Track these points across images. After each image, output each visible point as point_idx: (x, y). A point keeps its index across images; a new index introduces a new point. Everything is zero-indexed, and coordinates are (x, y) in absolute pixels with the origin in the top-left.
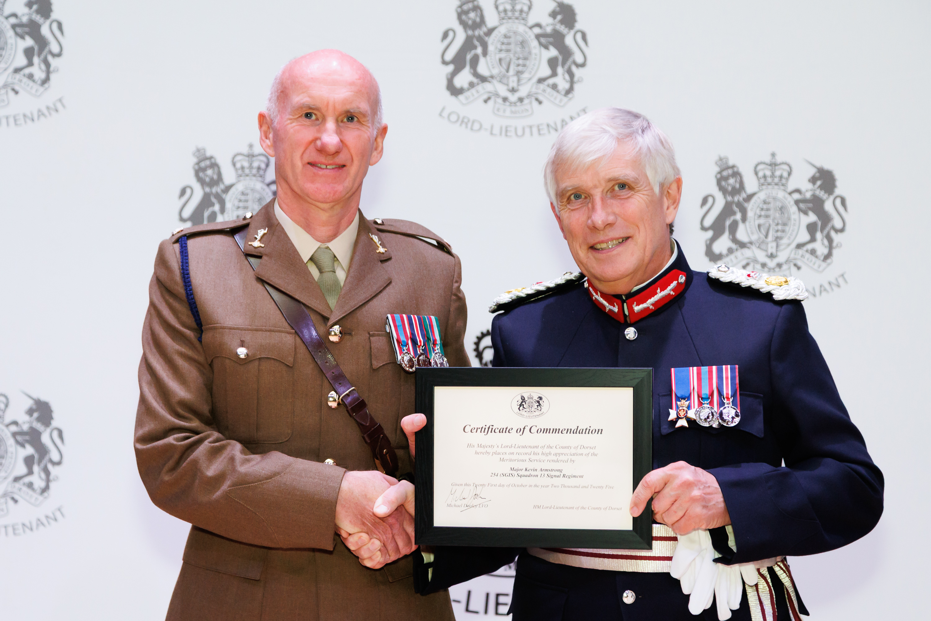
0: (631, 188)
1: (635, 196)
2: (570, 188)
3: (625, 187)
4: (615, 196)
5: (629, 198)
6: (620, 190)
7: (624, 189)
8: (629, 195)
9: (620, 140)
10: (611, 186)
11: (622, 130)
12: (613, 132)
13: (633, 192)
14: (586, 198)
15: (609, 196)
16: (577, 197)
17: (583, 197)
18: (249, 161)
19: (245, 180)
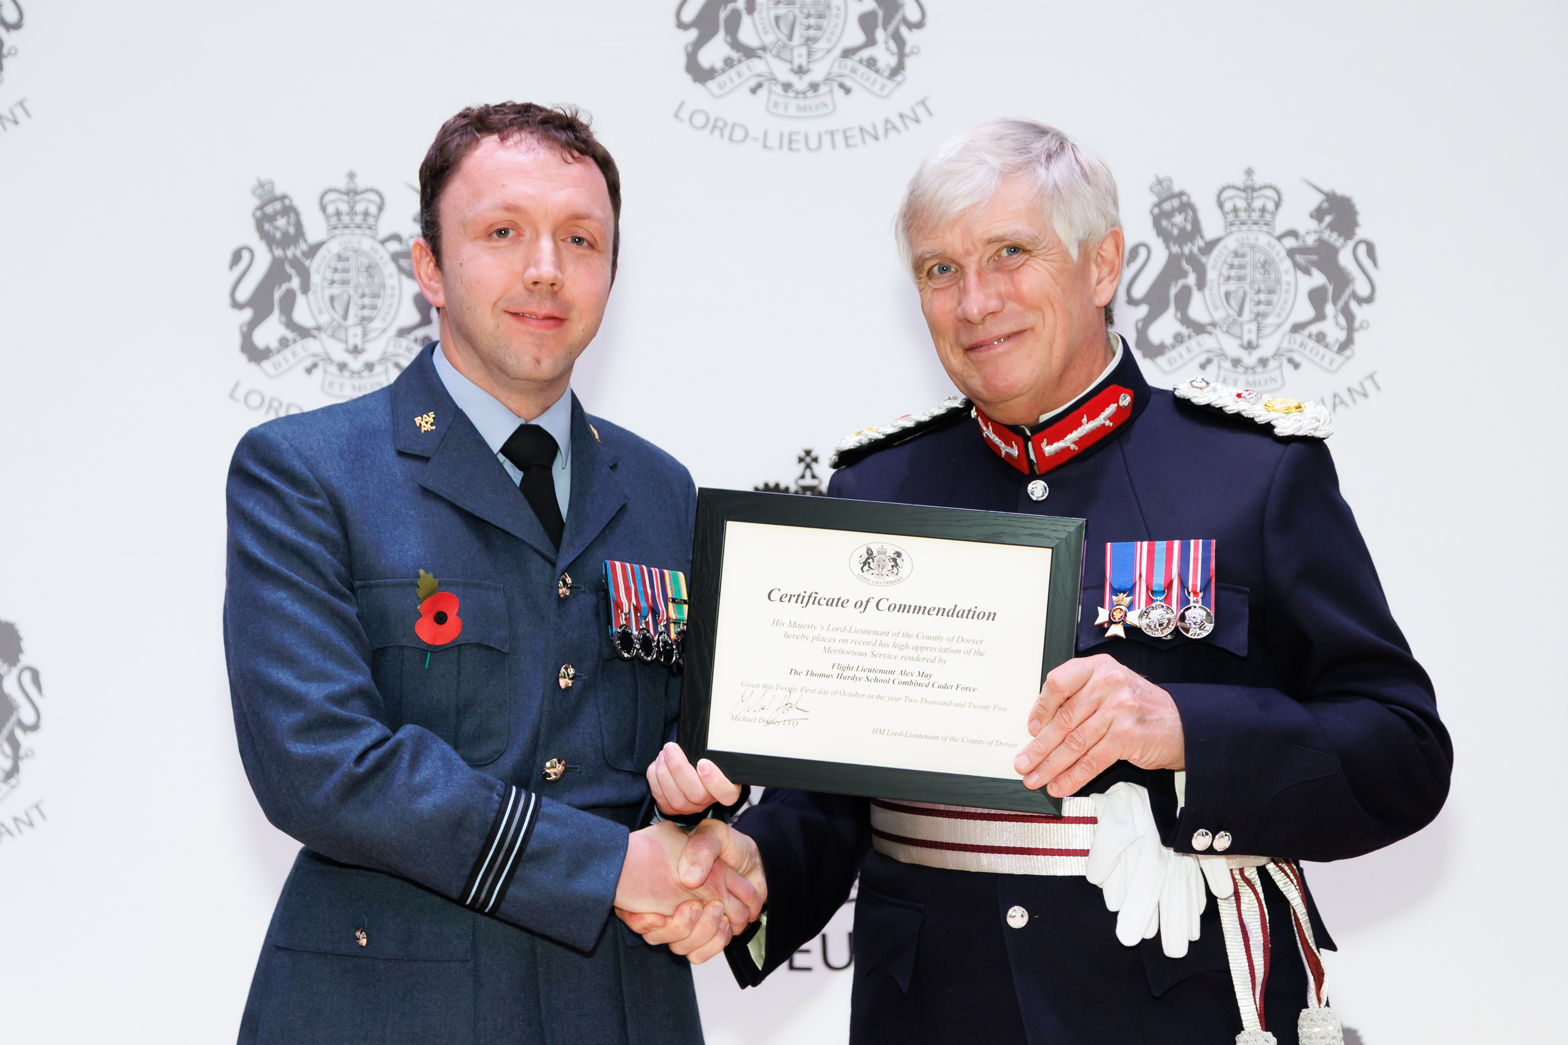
1: (1031, 263)
2: (929, 256)
9: (1007, 174)
11: (1010, 158)
12: (994, 161)
14: (957, 271)
15: (992, 267)
16: (944, 269)
17: (953, 269)
18: (349, 202)
19: (342, 234)
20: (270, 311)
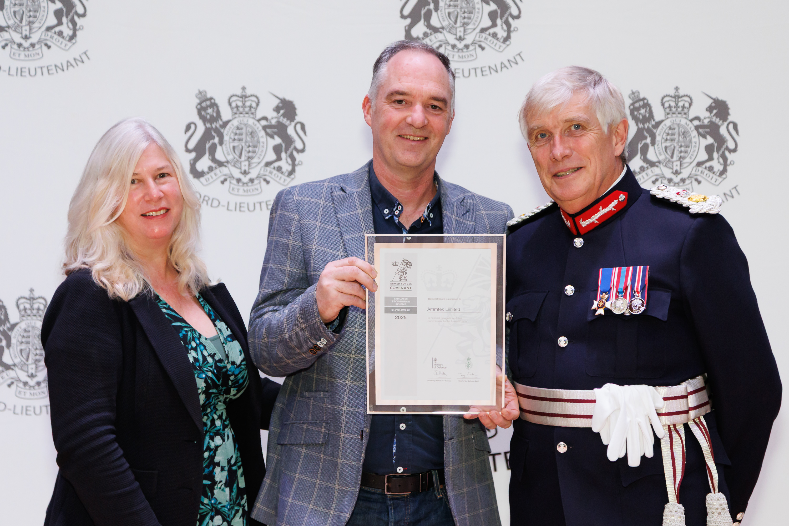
0: (584, 128)
1: (587, 135)
2: (536, 128)
3: (580, 127)
4: (571, 134)
5: (582, 135)
6: (576, 129)
7: (578, 129)
8: (582, 133)
9: (575, 91)
10: (568, 126)
11: (577, 83)
12: (569, 84)
13: (586, 132)
14: (549, 136)
15: (567, 134)
16: (543, 136)
17: (547, 136)
18: (242, 102)
19: (239, 117)
20: (204, 154)
